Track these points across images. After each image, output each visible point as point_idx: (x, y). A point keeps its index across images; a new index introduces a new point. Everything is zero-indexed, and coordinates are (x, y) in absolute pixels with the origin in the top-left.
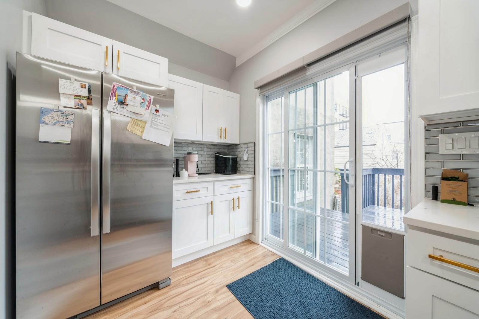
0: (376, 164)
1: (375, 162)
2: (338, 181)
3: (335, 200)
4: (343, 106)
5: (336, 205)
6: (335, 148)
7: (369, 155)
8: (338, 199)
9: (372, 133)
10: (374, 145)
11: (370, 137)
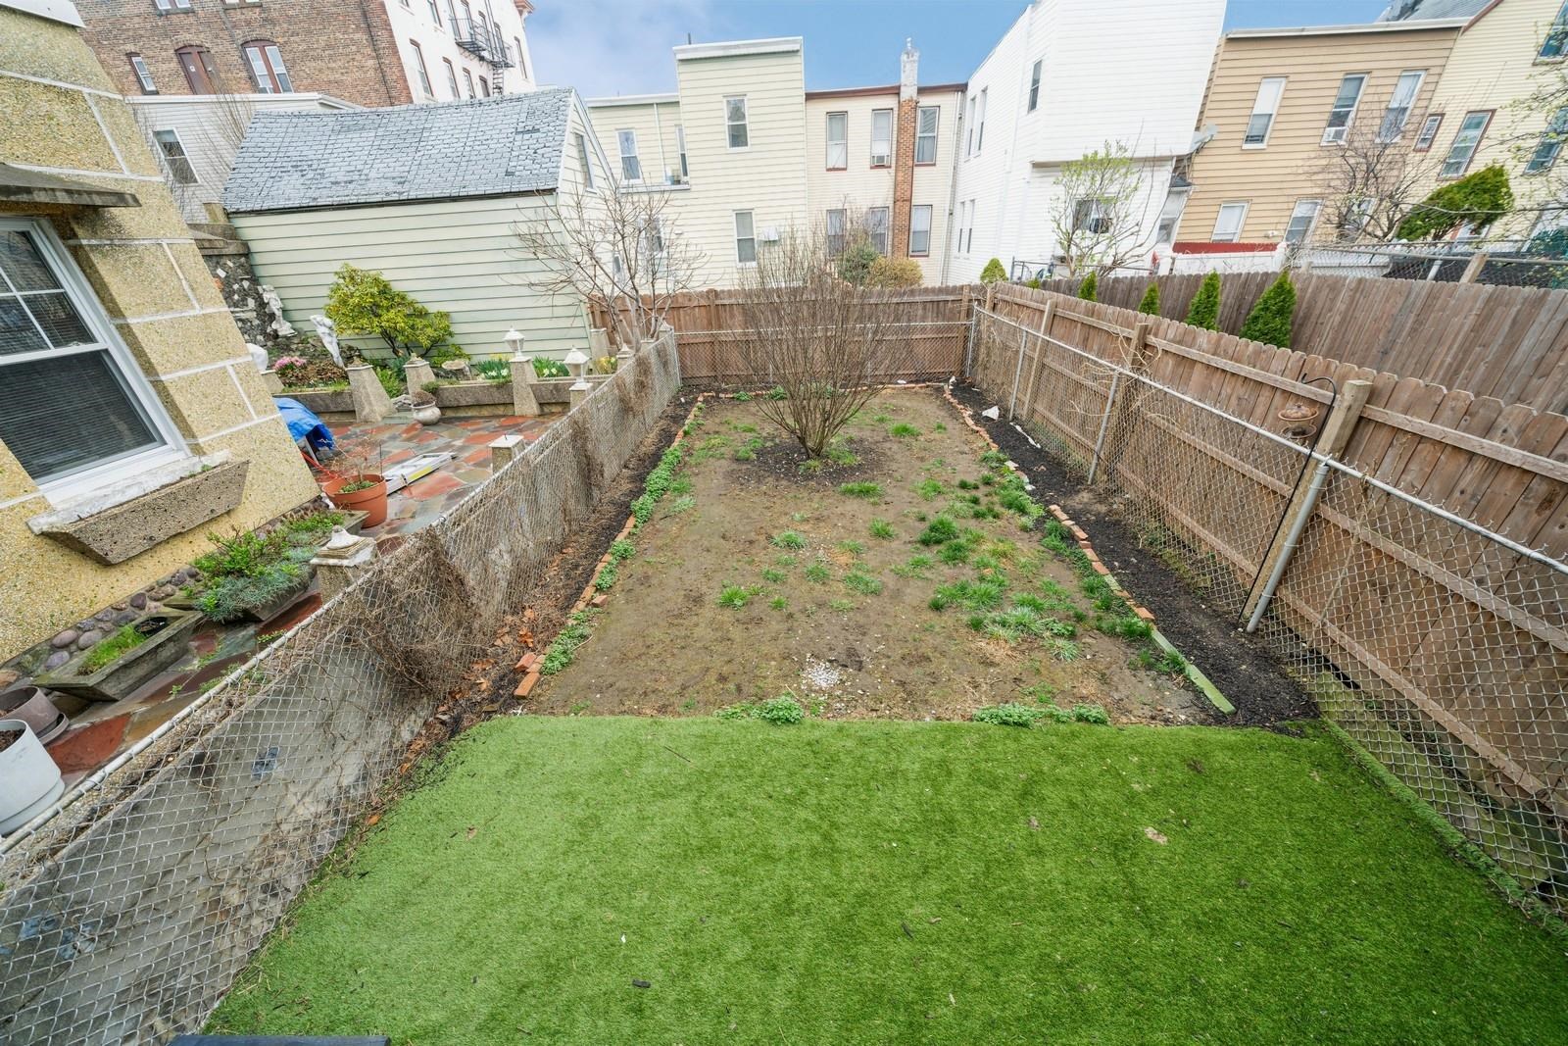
0: (568, 283)
9: (535, 130)
10: (551, 191)
11: (531, 152)
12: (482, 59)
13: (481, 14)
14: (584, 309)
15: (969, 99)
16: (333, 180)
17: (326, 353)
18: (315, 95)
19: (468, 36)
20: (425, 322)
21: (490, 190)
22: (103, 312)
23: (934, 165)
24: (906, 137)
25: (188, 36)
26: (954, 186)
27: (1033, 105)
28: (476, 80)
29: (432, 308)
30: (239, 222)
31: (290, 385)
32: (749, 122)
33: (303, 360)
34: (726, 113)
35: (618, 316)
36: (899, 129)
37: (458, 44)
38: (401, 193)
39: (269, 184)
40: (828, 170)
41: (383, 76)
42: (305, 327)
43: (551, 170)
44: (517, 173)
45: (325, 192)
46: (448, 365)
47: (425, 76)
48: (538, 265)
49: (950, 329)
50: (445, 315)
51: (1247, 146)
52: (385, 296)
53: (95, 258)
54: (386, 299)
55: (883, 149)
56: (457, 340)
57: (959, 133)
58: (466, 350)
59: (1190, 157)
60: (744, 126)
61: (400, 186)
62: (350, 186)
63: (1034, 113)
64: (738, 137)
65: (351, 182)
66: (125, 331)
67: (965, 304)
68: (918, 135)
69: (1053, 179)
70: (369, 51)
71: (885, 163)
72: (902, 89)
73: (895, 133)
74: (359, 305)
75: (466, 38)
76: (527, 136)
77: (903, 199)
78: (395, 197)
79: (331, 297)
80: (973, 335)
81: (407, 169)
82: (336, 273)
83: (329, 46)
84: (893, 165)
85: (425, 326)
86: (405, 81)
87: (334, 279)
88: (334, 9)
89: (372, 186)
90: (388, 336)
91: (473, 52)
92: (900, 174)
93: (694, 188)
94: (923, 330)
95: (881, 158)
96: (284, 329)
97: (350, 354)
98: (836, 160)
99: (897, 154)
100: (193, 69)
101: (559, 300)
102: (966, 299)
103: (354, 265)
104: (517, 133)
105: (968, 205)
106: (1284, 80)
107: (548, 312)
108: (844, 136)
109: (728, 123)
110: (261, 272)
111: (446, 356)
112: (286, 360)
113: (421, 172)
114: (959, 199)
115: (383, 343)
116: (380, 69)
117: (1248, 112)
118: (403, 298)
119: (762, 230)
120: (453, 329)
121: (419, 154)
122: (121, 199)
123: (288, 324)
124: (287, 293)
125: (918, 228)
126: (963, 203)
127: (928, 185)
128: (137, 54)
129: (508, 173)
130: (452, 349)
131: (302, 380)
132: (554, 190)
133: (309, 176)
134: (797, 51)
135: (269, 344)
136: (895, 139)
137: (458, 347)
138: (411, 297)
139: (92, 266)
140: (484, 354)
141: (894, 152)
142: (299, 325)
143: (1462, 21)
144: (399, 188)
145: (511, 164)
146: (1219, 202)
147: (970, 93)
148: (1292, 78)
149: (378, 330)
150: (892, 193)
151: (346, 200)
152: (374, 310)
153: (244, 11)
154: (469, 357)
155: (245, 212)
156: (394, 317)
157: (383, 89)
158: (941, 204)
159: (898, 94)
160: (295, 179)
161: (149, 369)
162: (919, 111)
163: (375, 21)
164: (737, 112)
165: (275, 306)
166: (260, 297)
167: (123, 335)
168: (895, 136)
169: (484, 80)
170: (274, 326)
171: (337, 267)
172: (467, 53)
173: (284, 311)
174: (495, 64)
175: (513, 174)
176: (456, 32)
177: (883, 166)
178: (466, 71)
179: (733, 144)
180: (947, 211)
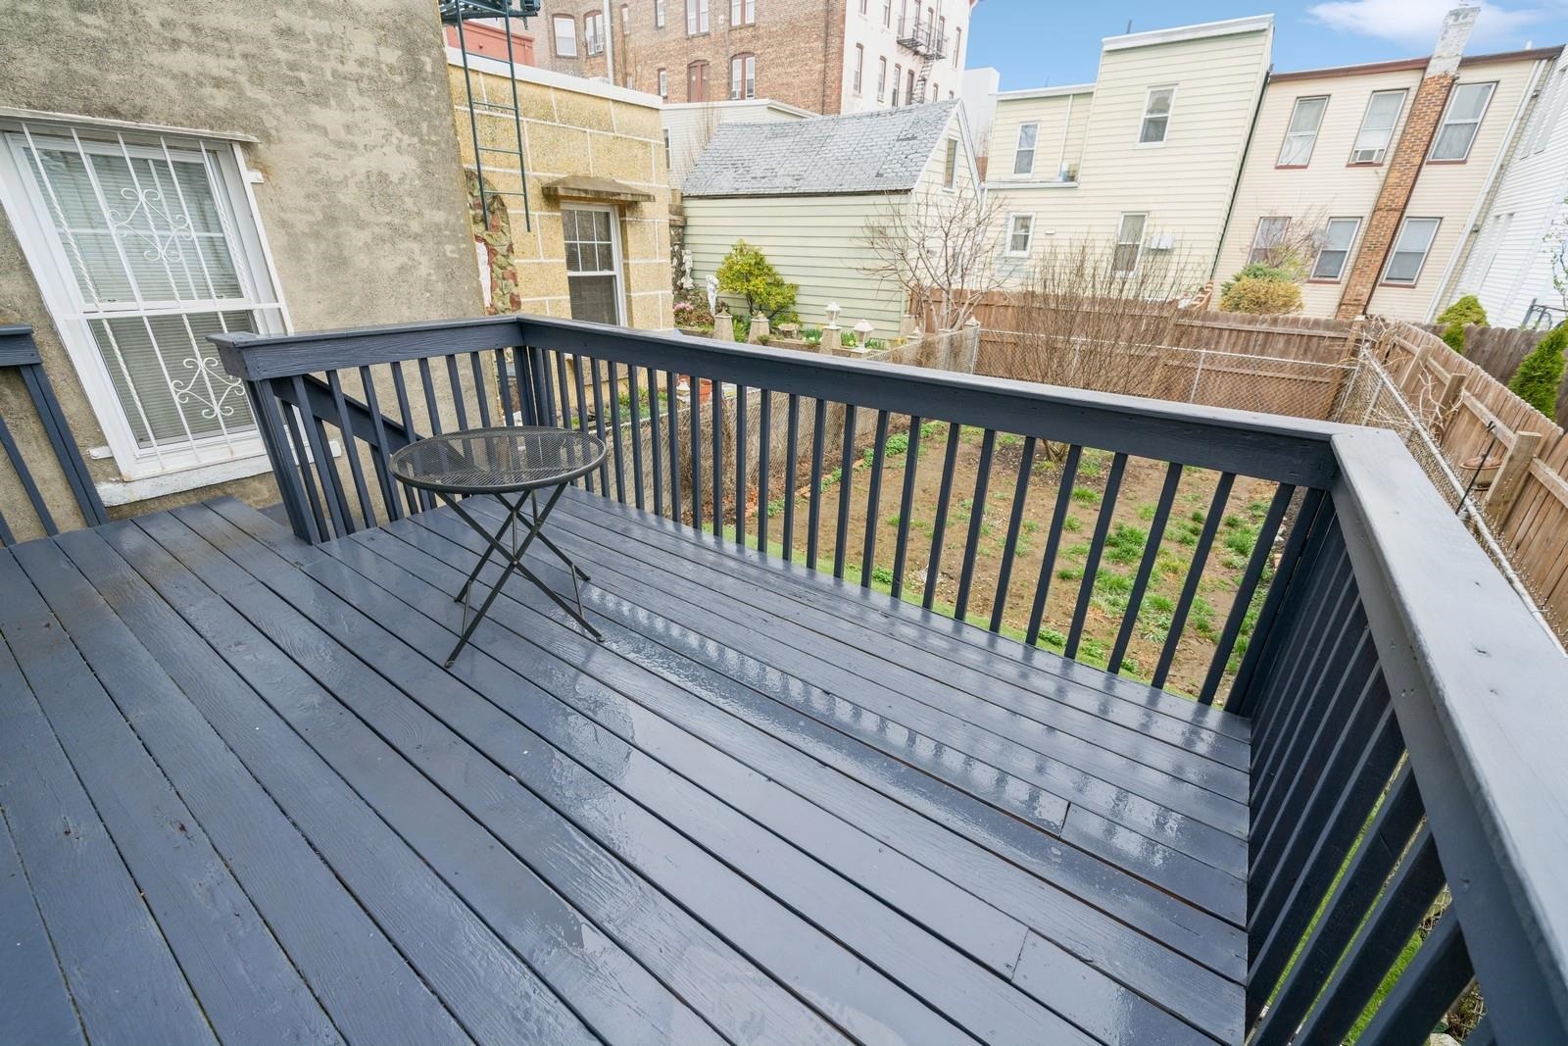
4: (918, 2)
9: (914, 138)
10: (907, 191)
11: (903, 156)
12: (917, 53)
13: (931, 10)
14: (905, 296)
15: (1557, 70)
16: (753, 175)
17: (707, 305)
18: (767, 101)
19: (911, 33)
20: (779, 291)
21: (859, 189)
22: (621, 256)
23: (1464, 162)
24: (1420, 125)
25: (700, 53)
26: (1488, 193)
29: (788, 281)
30: (688, 203)
31: (679, 323)
32: (1172, 115)
33: (692, 307)
34: (1146, 104)
35: (930, 305)
36: (1411, 115)
37: (899, 42)
38: (794, 188)
39: (713, 177)
40: (1277, 168)
41: (825, 78)
42: (700, 283)
43: (914, 173)
44: (885, 175)
45: (746, 184)
46: (783, 326)
47: (859, 75)
48: (872, 254)
49: (1318, 371)
50: (795, 287)
52: (759, 265)
53: (628, 227)
54: (759, 269)
55: (1377, 141)
56: (797, 309)
57: (1525, 117)
58: (801, 318)
60: (1166, 120)
61: (795, 182)
62: (763, 180)
64: (1155, 129)
65: (764, 177)
66: (626, 266)
67: (1350, 344)
68: (1445, 122)
70: (821, 57)
71: (1374, 160)
72: (1434, 62)
73: (1404, 119)
74: (739, 271)
75: (908, 35)
76: (905, 143)
77: (1391, 208)
78: (790, 191)
79: (723, 263)
80: (1351, 384)
81: (805, 168)
82: (733, 246)
83: (792, 55)
84: (1388, 162)
85: (778, 294)
86: (841, 81)
87: (730, 250)
88: (805, 23)
89: (777, 182)
90: (750, 298)
91: (909, 48)
92: (1396, 174)
93: (1081, 187)
94: (1281, 367)
95: (1369, 154)
96: (687, 283)
97: (721, 306)
98: (1296, 153)
99: (1398, 148)
100: (694, 78)
101: (885, 285)
102: (1352, 338)
103: (746, 241)
104: (898, 140)
105: (1506, 219)
107: (872, 295)
108: (1316, 123)
109: (1144, 116)
110: (688, 240)
111: (785, 320)
112: (682, 305)
113: (814, 172)
114: (1494, 212)
115: (746, 304)
116: (824, 72)
118: (770, 270)
120: (798, 299)
121: (818, 157)
122: (649, 198)
123: (691, 280)
124: (698, 258)
125: (1406, 249)
126: (1498, 216)
127: (1441, 190)
128: (664, 69)
129: (878, 175)
130: (791, 316)
131: (687, 321)
132: (910, 190)
133: (740, 172)
134: (1264, 30)
135: (676, 292)
136: (1400, 128)
137: (796, 314)
138: (776, 269)
139: (626, 231)
140: (810, 323)
141: (1394, 146)
142: (697, 282)
144: (795, 184)
145: (884, 167)
147: (1563, 61)
149: (745, 292)
150: (1373, 198)
151: (756, 191)
152: (747, 277)
153: (742, 31)
154: (801, 324)
155: (693, 197)
156: (758, 284)
157: (820, 89)
158: (1463, 219)
159: (1425, 69)
160: (730, 174)
161: (628, 289)
162: (1456, 90)
163: (834, 30)
164: (1161, 103)
165: (687, 267)
166: (682, 257)
167: (624, 269)
168: (1402, 124)
169: (911, 74)
170: (683, 280)
171: (735, 241)
172: (905, 49)
173: (692, 270)
174: (927, 57)
175: (882, 175)
176: (901, 30)
177: (1370, 164)
178: (898, 66)
179: (1146, 138)
180: (1469, 228)
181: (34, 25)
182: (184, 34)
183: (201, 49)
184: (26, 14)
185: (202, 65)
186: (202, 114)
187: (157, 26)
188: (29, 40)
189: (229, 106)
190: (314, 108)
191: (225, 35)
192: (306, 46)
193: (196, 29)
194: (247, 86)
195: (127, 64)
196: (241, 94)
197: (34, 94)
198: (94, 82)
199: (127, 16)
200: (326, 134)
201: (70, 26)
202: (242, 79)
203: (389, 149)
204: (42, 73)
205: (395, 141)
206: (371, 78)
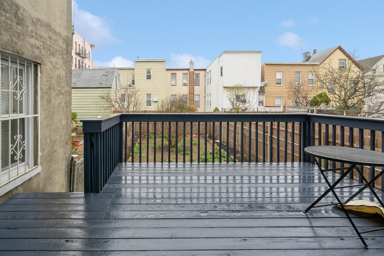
0: (110, 107)
1: (110, 106)
2: (74, 128)
3: (73, 163)
4: (79, 45)
5: (74, 170)
6: (73, 90)
7: (106, 98)
8: (76, 160)
9: (107, 75)
10: (110, 88)
11: (106, 80)
12: (80, 56)
13: (82, 47)
15: (207, 73)
19: (78, 52)
21: (95, 87)
23: (199, 86)
24: (191, 79)
26: (205, 91)
27: (222, 75)
28: (77, 60)
32: (152, 74)
34: (146, 72)
37: (76, 53)
40: (171, 85)
43: (111, 84)
51: (277, 85)
55: (186, 81)
57: (205, 79)
59: (263, 87)
60: (150, 75)
61: (74, 85)
63: (222, 77)
64: (149, 77)
68: (195, 79)
69: (227, 90)
72: (190, 69)
73: (189, 78)
76: (105, 77)
77: (192, 93)
80: (211, 124)
81: (76, 81)
84: (189, 85)
91: (78, 55)
92: (191, 87)
93: (135, 88)
95: (185, 84)
98: (173, 83)
99: (189, 83)
101: (107, 111)
104: (103, 76)
105: (209, 95)
106: (281, 72)
108: (175, 78)
109: (146, 74)
113: (79, 82)
114: (207, 94)
117: (275, 78)
119: (154, 99)
125: (196, 100)
126: (208, 95)
127: (197, 90)
129: (100, 84)
134: (165, 61)
136: (189, 80)
141: (189, 82)
143: (318, 63)
145: (101, 82)
146: (274, 97)
147: (207, 71)
148: (283, 72)
150: (188, 91)
158: (202, 95)
159: (189, 70)
162: (195, 74)
164: (149, 72)
169: (79, 61)
174: (83, 57)
175: (101, 84)
176: (76, 51)
177: (186, 85)
178: (76, 59)
179: (147, 78)
180: (204, 97)
181: (8, 26)
182: (34, 34)
183: (36, 39)
184: (7, 23)
185: (36, 43)
186: (34, 56)
187: (30, 32)
188: (6, 30)
189: (38, 54)
190: (52, 57)
191: (41, 37)
192: (53, 41)
193: (36, 34)
194: (42, 49)
195: (23, 40)
196: (41, 52)
197: (4, 45)
198: (16, 44)
199: (26, 28)
200: (52, 64)
201: (14, 28)
202: (42, 47)
203: (61, 69)
204: (6, 39)
205: (63, 67)
206: (61, 51)
